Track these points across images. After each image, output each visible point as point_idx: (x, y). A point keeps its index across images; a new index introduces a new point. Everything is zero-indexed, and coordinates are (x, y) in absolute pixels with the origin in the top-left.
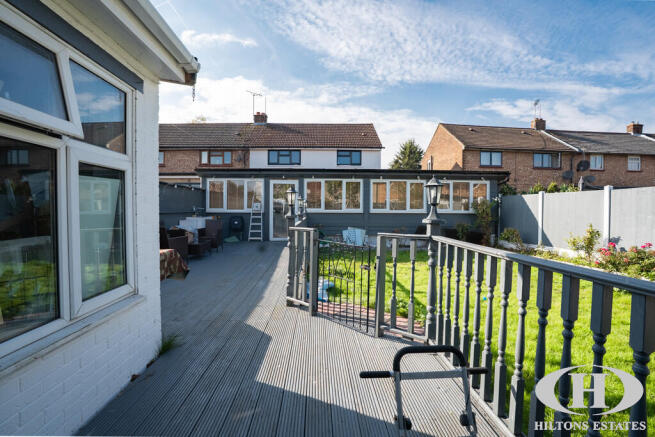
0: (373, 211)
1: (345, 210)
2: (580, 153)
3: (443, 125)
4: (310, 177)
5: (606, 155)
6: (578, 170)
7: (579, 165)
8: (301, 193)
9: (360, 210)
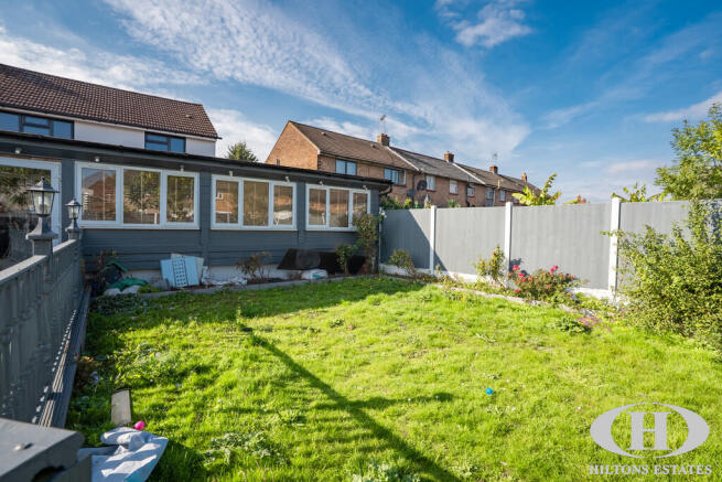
0: (216, 225)
1: (164, 224)
2: (420, 173)
3: (294, 123)
4: (90, 158)
5: (437, 177)
6: (418, 189)
7: (419, 184)
8: (68, 192)
9: (195, 225)
